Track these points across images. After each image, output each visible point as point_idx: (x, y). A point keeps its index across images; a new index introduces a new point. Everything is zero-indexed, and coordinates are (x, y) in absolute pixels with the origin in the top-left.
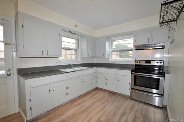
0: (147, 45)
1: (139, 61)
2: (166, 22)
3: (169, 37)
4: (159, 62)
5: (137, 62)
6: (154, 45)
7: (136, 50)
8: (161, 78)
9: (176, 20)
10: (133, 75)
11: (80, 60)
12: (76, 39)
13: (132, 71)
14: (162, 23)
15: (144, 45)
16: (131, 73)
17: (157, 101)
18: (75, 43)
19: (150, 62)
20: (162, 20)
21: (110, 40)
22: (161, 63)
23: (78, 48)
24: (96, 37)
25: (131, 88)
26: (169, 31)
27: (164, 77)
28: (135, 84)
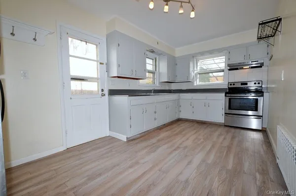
0: (243, 63)
1: (232, 84)
2: (263, 38)
3: (268, 54)
4: (257, 82)
5: (231, 85)
6: (251, 63)
7: (229, 70)
8: (259, 98)
9: (274, 36)
10: (228, 98)
11: (158, 85)
12: (153, 60)
13: (226, 93)
14: (260, 38)
15: (239, 63)
16: (225, 96)
17: (254, 123)
18: (152, 63)
19: (246, 84)
20: (259, 36)
21: (195, 59)
22: (259, 83)
23: (156, 70)
24: (176, 56)
25: (225, 113)
26: (268, 46)
27: (263, 96)
28: (230, 108)
